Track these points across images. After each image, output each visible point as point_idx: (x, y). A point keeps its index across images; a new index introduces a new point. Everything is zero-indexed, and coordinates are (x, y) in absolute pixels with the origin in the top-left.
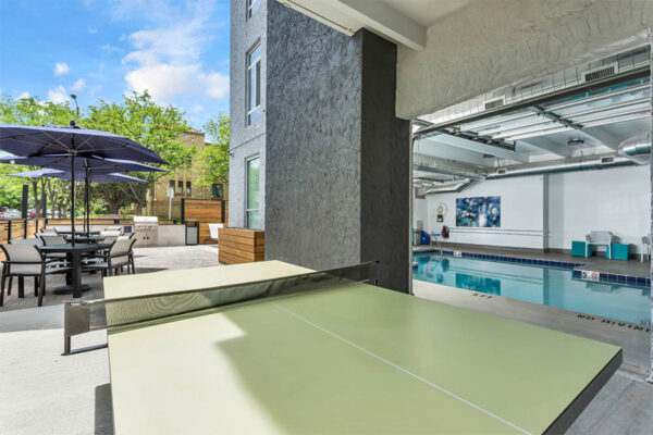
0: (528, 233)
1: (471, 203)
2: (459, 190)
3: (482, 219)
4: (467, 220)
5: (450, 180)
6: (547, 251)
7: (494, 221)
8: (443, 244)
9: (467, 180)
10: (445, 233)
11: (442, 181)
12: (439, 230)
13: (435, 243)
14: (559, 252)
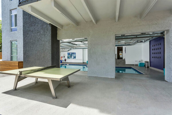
0: (80, 60)
1: (71, 54)
2: (68, 51)
3: (73, 57)
4: (70, 57)
5: (66, 49)
6: (83, 63)
7: (75, 57)
8: (65, 63)
9: (69, 49)
10: (65, 60)
11: (65, 49)
12: (64, 60)
13: (63, 63)
14: (85, 63)
